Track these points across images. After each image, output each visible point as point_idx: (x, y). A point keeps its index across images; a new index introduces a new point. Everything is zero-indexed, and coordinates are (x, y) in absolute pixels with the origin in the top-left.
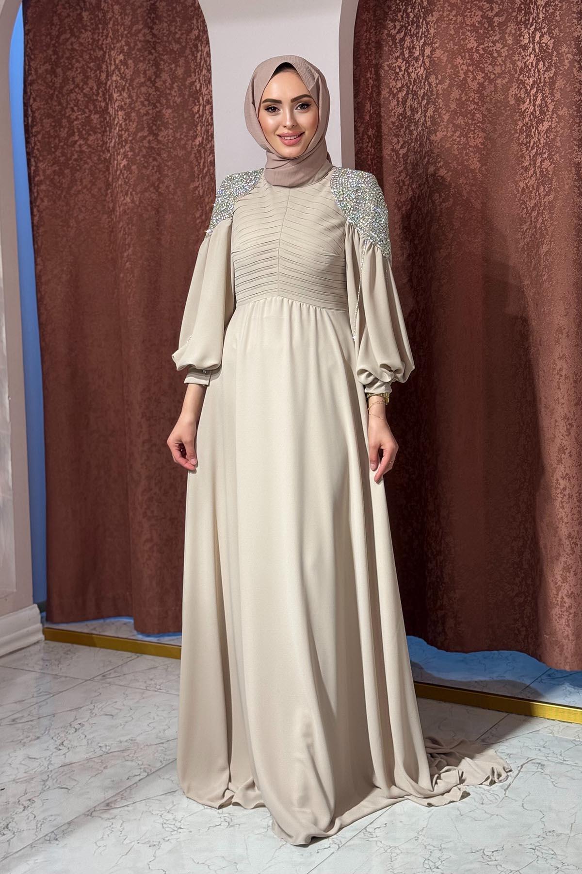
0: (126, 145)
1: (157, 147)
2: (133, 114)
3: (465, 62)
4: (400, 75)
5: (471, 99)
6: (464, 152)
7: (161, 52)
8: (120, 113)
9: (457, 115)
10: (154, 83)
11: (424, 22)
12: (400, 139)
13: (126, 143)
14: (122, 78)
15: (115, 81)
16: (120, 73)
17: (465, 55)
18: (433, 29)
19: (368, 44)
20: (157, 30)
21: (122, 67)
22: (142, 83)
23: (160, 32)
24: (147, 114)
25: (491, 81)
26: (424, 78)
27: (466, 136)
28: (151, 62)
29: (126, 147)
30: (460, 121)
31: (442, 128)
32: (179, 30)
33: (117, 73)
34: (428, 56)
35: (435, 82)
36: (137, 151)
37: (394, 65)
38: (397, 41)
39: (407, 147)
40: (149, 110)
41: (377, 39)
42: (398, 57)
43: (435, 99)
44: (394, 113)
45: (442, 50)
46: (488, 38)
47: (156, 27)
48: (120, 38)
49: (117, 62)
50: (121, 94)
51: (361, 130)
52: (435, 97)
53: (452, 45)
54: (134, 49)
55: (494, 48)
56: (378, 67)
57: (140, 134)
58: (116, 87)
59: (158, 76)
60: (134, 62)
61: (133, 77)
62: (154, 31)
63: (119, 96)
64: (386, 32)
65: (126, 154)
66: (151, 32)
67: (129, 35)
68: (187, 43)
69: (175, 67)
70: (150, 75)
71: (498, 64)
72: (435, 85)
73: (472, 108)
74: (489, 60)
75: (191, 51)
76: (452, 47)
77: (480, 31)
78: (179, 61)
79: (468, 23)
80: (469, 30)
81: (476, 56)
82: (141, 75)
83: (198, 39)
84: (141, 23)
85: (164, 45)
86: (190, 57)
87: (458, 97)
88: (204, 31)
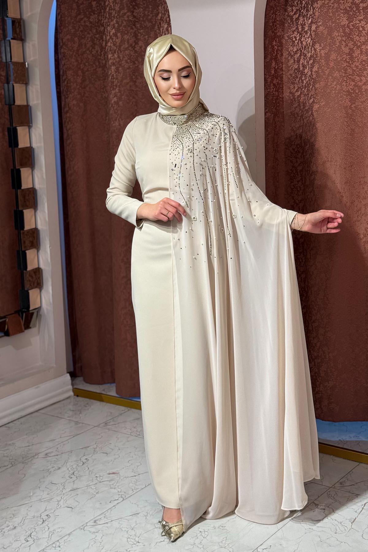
0: (115, 89)
1: (135, 89)
2: (120, 69)
3: (340, 34)
4: (296, 43)
5: (344, 59)
6: (340, 95)
7: (139, 28)
8: (112, 67)
9: (334, 71)
10: (134, 48)
11: (312, 7)
12: (296, 86)
13: (116, 87)
14: (114, 45)
15: (110, 46)
16: (113, 41)
17: (340, 30)
18: (317, 12)
19: (275, 22)
20: (136, 13)
21: (114, 37)
22: (127, 48)
23: (138, 14)
24: (129, 68)
25: (358, 47)
26: (311, 45)
27: (341, 84)
28: (132, 34)
29: (116, 90)
30: (336, 74)
31: (324, 79)
32: (151, 14)
33: (111, 41)
34: (314, 31)
35: (319, 48)
36: (122, 92)
37: (292, 36)
38: (294, 20)
39: (300, 91)
40: (131, 65)
41: (281, 19)
42: (295, 31)
43: (319, 59)
44: (292, 68)
45: (324, 27)
46: (356, 18)
47: (135, 11)
48: (113, 18)
49: (111, 34)
50: (113, 55)
51: (269, 80)
52: (319, 58)
53: (331, 23)
54: (121, 26)
55: (360, 25)
56: (281, 37)
57: (125, 81)
58: (110, 50)
59: (136, 43)
60: (121, 34)
61: (121, 44)
62: (135, 14)
63: (112, 56)
64: (287, 14)
65: (116, 94)
66: (132, 14)
67: (118, 17)
68: (156, 22)
69: (148, 37)
70: (132, 43)
71: (363, 35)
72: (319, 50)
73: (345, 65)
74: (357, 32)
75: (158, 27)
76: (331, 25)
77: (350, 13)
78: (151, 34)
79: (342, 8)
80: (342, 13)
81: (347, 30)
82: (126, 43)
83: (161, 19)
84: (126, 8)
85: (140, 23)
86: (157, 31)
87: (335, 58)
88: (165, 14)
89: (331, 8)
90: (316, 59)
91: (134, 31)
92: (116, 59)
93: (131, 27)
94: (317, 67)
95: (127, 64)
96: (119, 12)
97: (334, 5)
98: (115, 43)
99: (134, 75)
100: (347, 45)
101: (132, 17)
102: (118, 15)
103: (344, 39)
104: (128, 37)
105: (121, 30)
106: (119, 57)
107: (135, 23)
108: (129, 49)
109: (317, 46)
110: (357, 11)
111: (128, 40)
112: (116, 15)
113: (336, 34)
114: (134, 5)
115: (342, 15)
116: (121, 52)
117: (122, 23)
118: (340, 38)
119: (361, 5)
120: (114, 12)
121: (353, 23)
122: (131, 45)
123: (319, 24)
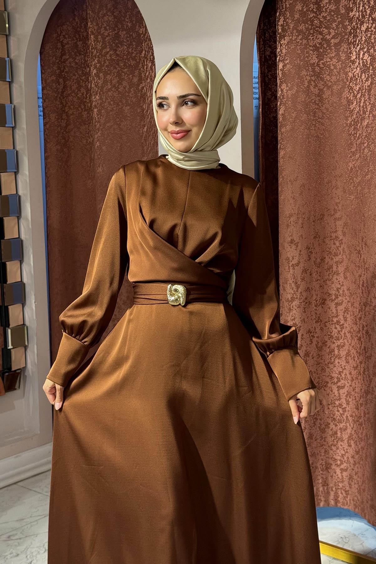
0: (98, 132)
1: (119, 133)
2: (103, 111)
3: (308, 73)
5: (313, 101)
7: (123, 67)
8: (95, 110)
10: (117, 88)
14: (96, 86)
17: (309, 68)
20: (120, 51)
21: (96, 78)
22: (110, 89)
24: (113, 110)
29: (99, 134)
32: (135, 51)
33: (93, 82)
36: (106, 136)
40: (114, 107)
47: (119, 49)
48: (94, 58)
49: (93, 74)
54: (104, 65)
55: (331, 63)
57: (108, 124)
59: (120, 83)
60: (104, 75)
61: (103, 85)
62: (118, 52)
63: (94, 98)
65: (99, 138)
66: (115, 53)
67: (100, 56)
68: (140, 59)
69: (132, 77)
70: (115, 84)
71: (334, 74)
72: (286, 91)
73: (314, 108)
74: (328, 71)
75: (142, 65)
76: (299, 63)
77: (320, 50)
78: (135, 72)
79: (311, 44)
80: (312, 50)
81: (317, 69)
82: (108, 83)
83: (145, 57)
84: (108, 47)
85: (124, 62)
86: (142, 69)
87: (303, 100)
88: (148, 52)
89: (299, 45)
90: (282, 101)
91: (117, 70)
92: (97, 101)
93: (114, 66)
94: (283, 110)
95: (110, 106)
96: (101, 51)
97: (302, 43)
98: (96, 84)
99: (118, 118)
100: (316, 86)
101: (115, 56)
102: (100, 54)
103: (313, 78)
104: (111, 78)
105: (104, 70)
106: (101, 99)
107: (118, 62)
108: (112, 90)
109: (284, 86)
110: (328, 48)
111: (111, 81)
112: (98, 54)
113: (304, 73)
114: (117, 43)
115: (311, 52)
116: (103, 93)
117: (105, 62)
118: (308, 78)
119: (332, 41)
120: (95, 51)
121: (323, 61)
122: (114, 86)
123: (286, 62)
